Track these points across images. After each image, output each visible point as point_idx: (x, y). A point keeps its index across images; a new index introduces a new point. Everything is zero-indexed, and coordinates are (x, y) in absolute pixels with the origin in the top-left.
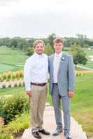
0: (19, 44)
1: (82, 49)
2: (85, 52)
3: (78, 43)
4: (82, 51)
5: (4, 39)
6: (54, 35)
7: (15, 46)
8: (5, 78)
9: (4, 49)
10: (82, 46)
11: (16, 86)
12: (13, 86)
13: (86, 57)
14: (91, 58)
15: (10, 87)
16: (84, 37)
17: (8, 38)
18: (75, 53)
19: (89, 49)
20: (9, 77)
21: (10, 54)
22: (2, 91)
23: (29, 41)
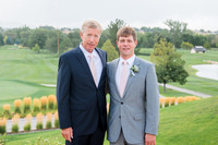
0: (49, 41)
1: (178, 51)
2: (183, 58)
3: (168, 40)
4: (178, 57)
5: (18, 31)
6: (119, 22)
7: (42, 46)
8: (17, 110)
9: (17, 52)
10: (178, 46)
11: (40, 127)
12: (33, 127)
13: (185, 68)
14: (195, 71)
15: (28, 129)
16: (182, 28)
17: (26, 29)
18: (164, 59)
19: (193, 51)
20: (27, 108)
21: (30, 62)
22: (12, 139)
23: (71, 36)
